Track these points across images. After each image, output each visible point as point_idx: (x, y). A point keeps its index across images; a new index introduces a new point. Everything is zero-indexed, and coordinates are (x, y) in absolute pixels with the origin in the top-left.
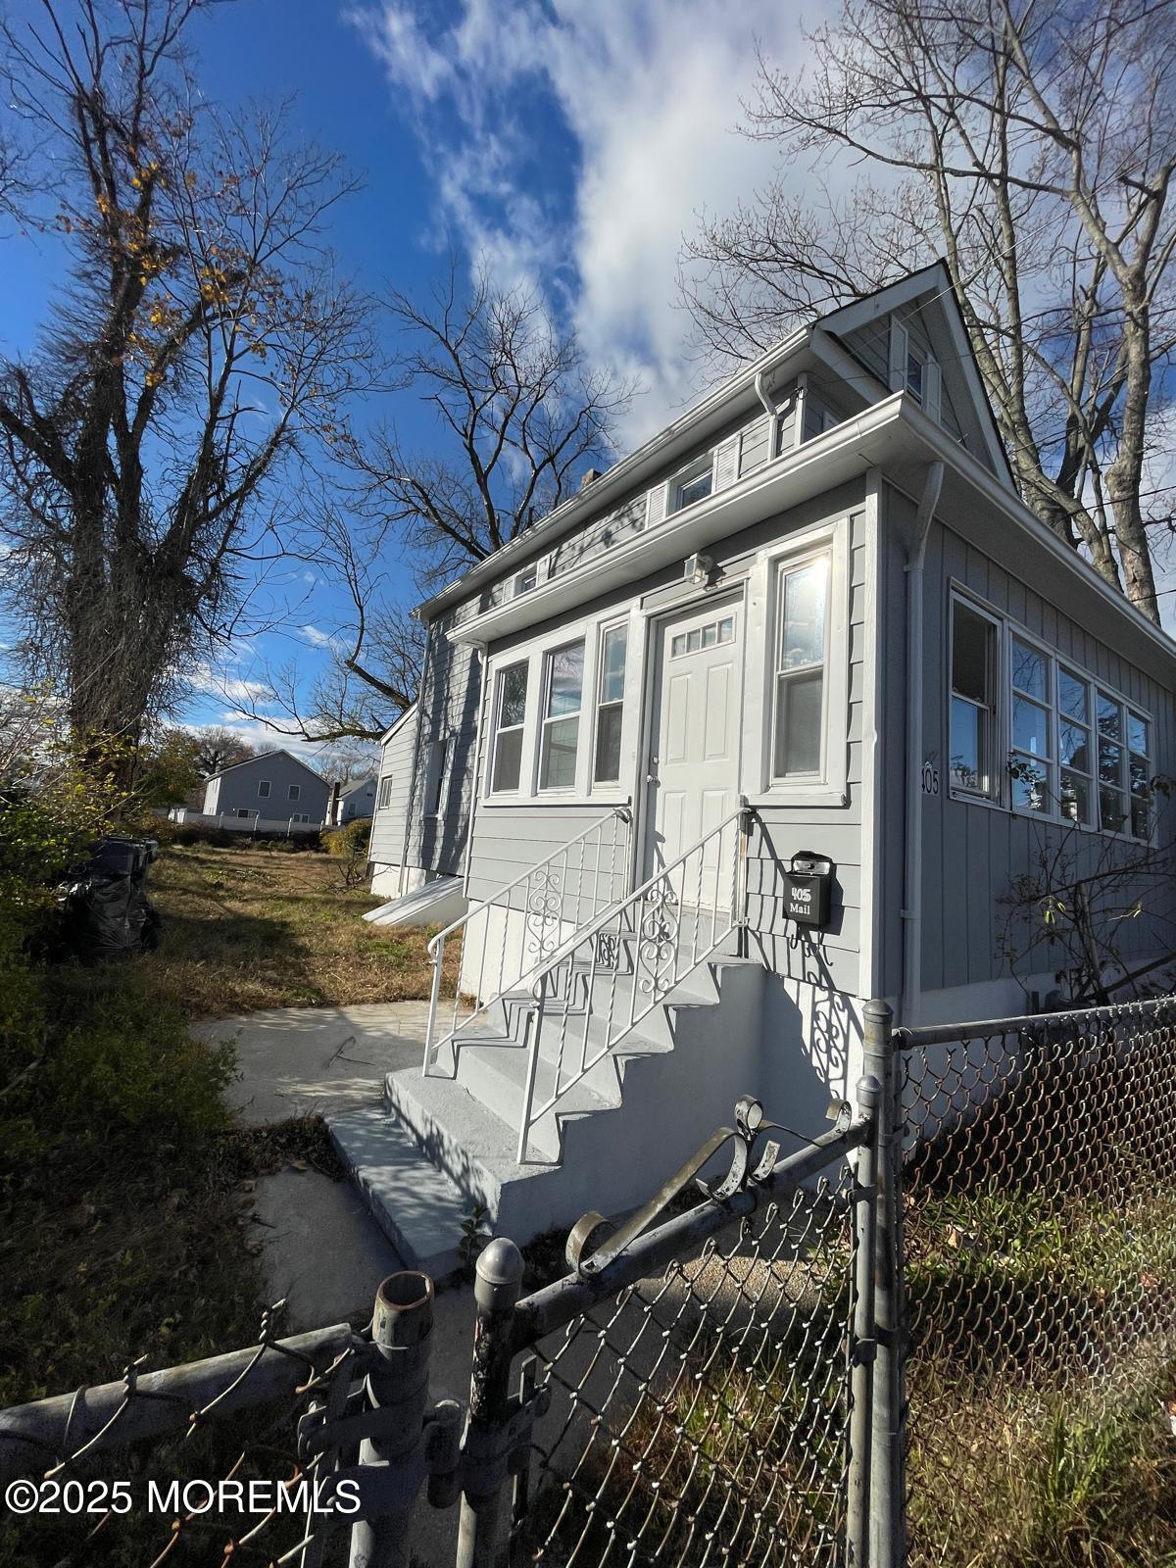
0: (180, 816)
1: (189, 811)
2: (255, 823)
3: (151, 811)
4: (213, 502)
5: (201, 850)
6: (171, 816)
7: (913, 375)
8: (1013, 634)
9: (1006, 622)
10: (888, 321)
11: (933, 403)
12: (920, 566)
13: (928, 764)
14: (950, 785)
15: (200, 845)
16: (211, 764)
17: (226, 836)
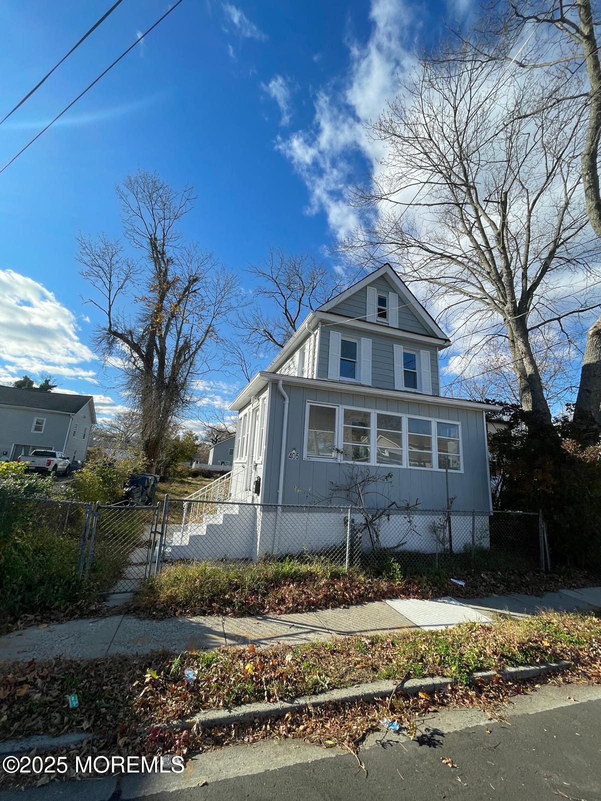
1: (198, 463)
2: (219, 468)
3: (181, 463)
7: (382, 301)
8: (345, 409)
9: (340, 407)
10: (364, 290)
11: (393, 308)
12: (287, 401)
13: (294, 451)
14: (305, 457)
15: (199, 478)
16: (214, 441)
17: (210, 473)
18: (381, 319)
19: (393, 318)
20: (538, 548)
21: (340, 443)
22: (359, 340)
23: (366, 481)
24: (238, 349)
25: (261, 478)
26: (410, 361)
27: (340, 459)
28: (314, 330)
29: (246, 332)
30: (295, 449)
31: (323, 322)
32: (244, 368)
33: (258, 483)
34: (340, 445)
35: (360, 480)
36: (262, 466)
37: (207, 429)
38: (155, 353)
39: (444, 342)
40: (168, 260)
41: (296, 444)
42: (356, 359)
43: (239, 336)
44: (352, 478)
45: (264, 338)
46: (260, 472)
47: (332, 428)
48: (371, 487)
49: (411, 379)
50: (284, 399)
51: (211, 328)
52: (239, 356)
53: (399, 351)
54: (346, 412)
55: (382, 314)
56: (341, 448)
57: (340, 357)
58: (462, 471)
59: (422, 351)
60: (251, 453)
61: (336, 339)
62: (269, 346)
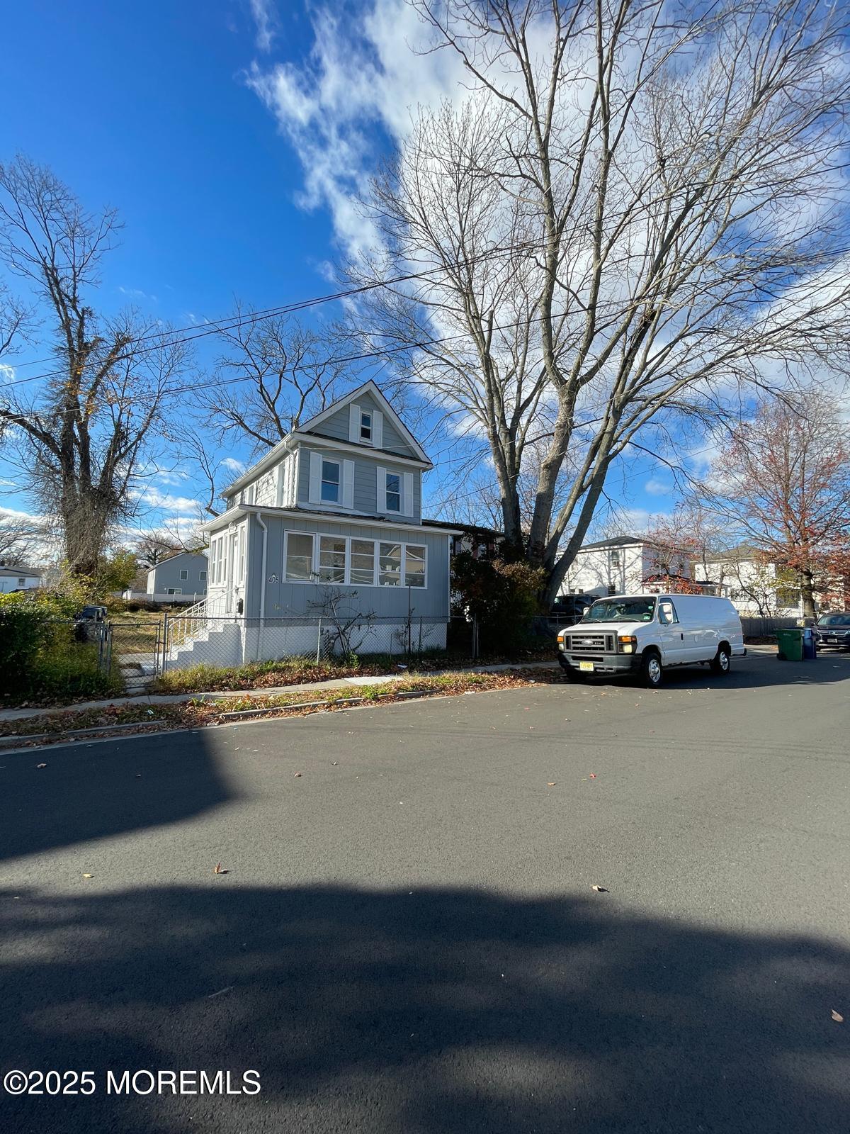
0: (128, 596)
1: (134, 592)
2: (175, 597)
3: (110, 593)
4: (123, 450)
5: (140, 615)
6: (124, 596)
7: (366, 420)
8: (321, 537)
9: (317, 534)
10: (347, 407)
11: (377, 428)
12: (266, 531)
13: (274, 576)
14: (284, 579)
15: (140, 611)
16: (152, 559)
17: (156, 606)
18: (365, 440)
19: (377, 440)
20: (471, 643)
21: (317, 567)
22: (342, 461)
23: (338, 598)
24: (193, 435)
25: (244, 599)
26: (393, 483)
27: (317, 581)
28: (293, 448)
29: (206, 413)
30: (274, 574)
31: (304, 443)
32: (204, 464)
33: (240, 605)
34: (316, 570)
35: (333, 597)
36: (244, 589)
37: (138, 540)
38: (75, 447)
39: (426, 465)
40: (83, 311)
41: (275, 568)
42: (338, 481)
43: (194, 417)
44: (328, 597)
45: (229, 423)
46: (243, 595)
47: (310, 553)
48: (342, 603)
49: (393, 501)
50: (263, 529)
51: (156, 411)
52: (197, 447)
53: (382, 474)
54: (323, 539)
55: (366, 433)
56: (317, 571)
57: (321, 479)
58: (426, 588)
59: (405, 473)
60: (230, 577)
61: (317, 460)
62: (238, 434)
